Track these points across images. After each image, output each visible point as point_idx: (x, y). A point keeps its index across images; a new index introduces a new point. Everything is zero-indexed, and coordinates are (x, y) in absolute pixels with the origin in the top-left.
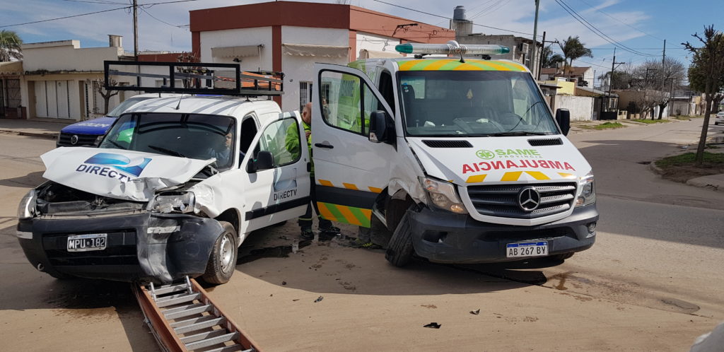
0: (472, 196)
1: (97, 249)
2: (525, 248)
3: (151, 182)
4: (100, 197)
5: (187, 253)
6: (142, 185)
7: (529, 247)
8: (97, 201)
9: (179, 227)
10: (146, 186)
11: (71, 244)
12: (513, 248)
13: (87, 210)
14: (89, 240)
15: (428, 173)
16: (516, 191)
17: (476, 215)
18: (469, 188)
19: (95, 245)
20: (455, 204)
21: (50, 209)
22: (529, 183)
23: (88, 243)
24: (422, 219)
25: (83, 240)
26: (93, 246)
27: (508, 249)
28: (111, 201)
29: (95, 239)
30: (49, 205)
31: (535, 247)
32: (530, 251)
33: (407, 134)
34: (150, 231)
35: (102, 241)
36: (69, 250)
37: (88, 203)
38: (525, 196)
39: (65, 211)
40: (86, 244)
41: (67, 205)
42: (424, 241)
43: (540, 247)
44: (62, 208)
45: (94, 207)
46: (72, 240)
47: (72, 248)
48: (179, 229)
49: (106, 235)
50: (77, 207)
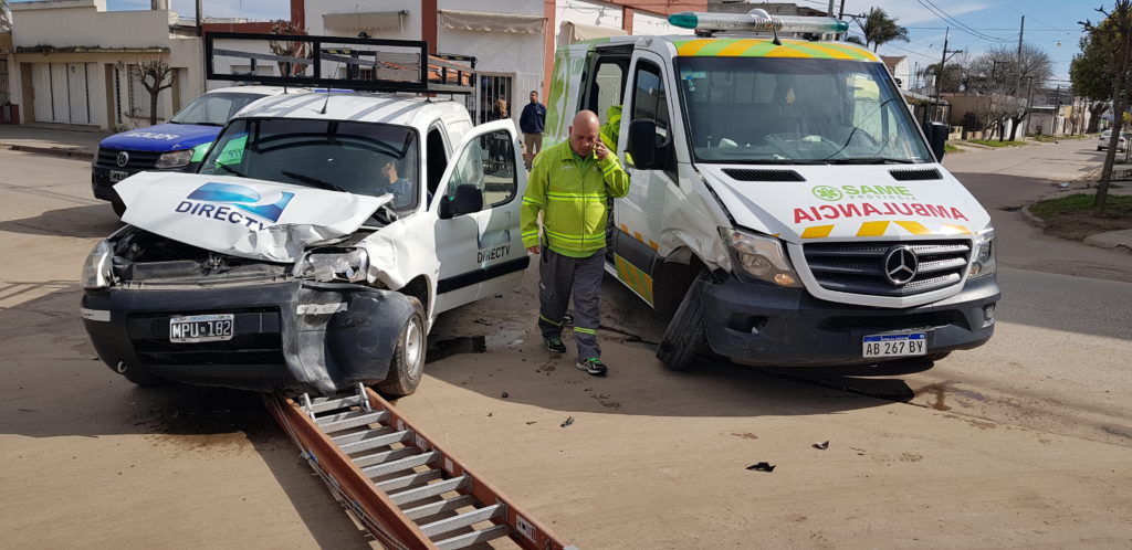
0: (810, 259)
1: (219, 339)
2: (892, 343)
3: (298, 232)
4: (215, 254)
5: (359, 347)
6: (284, 236)
7: (898, 342)
8: (211, 261)
9: (346, 304)
10: (290, 238)
11: (175, 331)
12: (872, 343)
13: (196, 274)
14: (205, 324)
15: (739, 223)
16: (880, 251)
17: (817, 289)
18: (806, 246)
19: (214, 332)
20: (783, 273)
21: (136, 273)
22: (901, 239)
23: (203, 329)
24: (727, 296)
25: (194, 324)
26: (211, 334)
27: (865, 345)
28: (234, 261)
29: (214, 323)
30: (134, 266)
31: (907, 341)
32: (899, 347)
33: (695, 159)
34: (300, 310)
35: (225, 326)
36: (172, 341)
37: (197, 265)
38: (895, 261)
39: (160, 276)
40: (200, 332)
41: (164, 267)
42: (727, 329)
43: (915, 341)
44: (155, 272)
45: (207, 271)
46: (177, 325)
47: (177, 337)
48: (345, 307)
49: (232, 316)
50: (180, 271)
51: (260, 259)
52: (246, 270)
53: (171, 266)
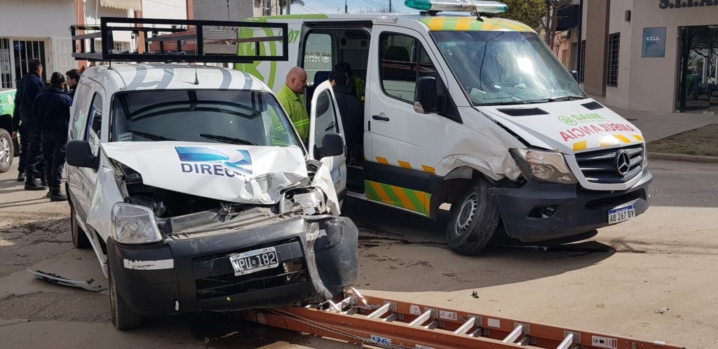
0: (581, 164)
1: (266, 268)
2: (621, 213)
3: (276, 179)
5: (342, 261)
6: (265, 183)
8: (225, 209)
9: (324, 231)
10: (269, 186)
11: (236, 266)
12: (612, 214)
13: (216, 222)
14: (254, 258)
15: (532, 144)
16: (612, 155)
17: (588, 183)
18: (577, 155)
19: (263, 263)
20: (564, 174)
22: (621, 146)
23: (254, 262)
25: (247, 258)
26: (261, 265)
28: (240, 207)
29: (261, 255)
30: (172, 221)
31: (627, 211)
32: (624, 214)
33: (473, 103)
34: (307, 238)
35: (270, 257)
36: (236, 274)
37: (215, 214)
38: (621, 161)
39: (191, 227)
40: (252, 264)
41: (192, 218)
42: (528, 218)
43: (630, 210)
44: (187, 223)
45: (223, 218)
46: (235, 261)
47: (239, 271)
49: (273, 249)
50: (204, 220)
51: (257, 203)
52: (249, 214)
53: (197, 217)
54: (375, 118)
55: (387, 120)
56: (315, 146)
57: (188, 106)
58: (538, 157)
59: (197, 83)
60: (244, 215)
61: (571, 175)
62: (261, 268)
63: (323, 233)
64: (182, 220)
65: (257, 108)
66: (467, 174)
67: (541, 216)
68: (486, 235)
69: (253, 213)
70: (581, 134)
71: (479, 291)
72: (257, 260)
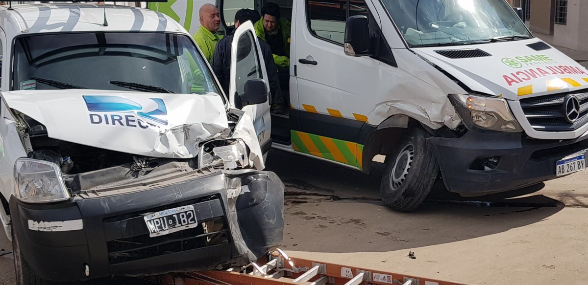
0: (526, 110)
1: (184, 228)
2: (569, 164)
3: (194, 130)
4: (139, 157)
6: (182, 135)
7: (572, 163)
8: (139, 164)
9: (247, 187)
10: (187, 138)
11: (151, 227)
12: (561, 166)
13: (129, 178)
14: (170, 217)
15: (473, 89)
16: (561, 100)
17: (533, 132)
18: (522, 101)
19: (180, 223)
20: (508, 122)
21: (83, 183)
22: (570, 91)
23: (171, 222)
26: (178, 225)
27: (558, 167)
28: (155, 162)
30: (80, 177)
31: (576, 162)
32: (573, 166)
33: (408, 45)
34: (227, 195)
35: (188, 216)
36: (151, 236)
37: (128, 170)
38: (570, 107)
39: (102, 184)
40: (169, 225)
41: (103, 174)
42: (469, 170)
43: (579, 160)
44: (97, 179)
45: (136, 173)
46: (150, 221)
47: (154, 232)
50: (116, 176)
51: (174, 157)
52: (164, 169)
53: (108, 173)
54: (302, 61)
55: (315, 63)
56: (236, 93)
57: (97, 50)
58: (480, 104)
59: (105, 25)
60: (159, 170)
61: (516, 122)
62: (179, 228)
63: (246, 189)
64: (92, 176)
65: (173, 52)
66: (403, 123)
67: (483, 169)
68: (424, 190)
69: (169, 168)
70: (526, 77)
71: (416, 251)
72: (174, 219)
